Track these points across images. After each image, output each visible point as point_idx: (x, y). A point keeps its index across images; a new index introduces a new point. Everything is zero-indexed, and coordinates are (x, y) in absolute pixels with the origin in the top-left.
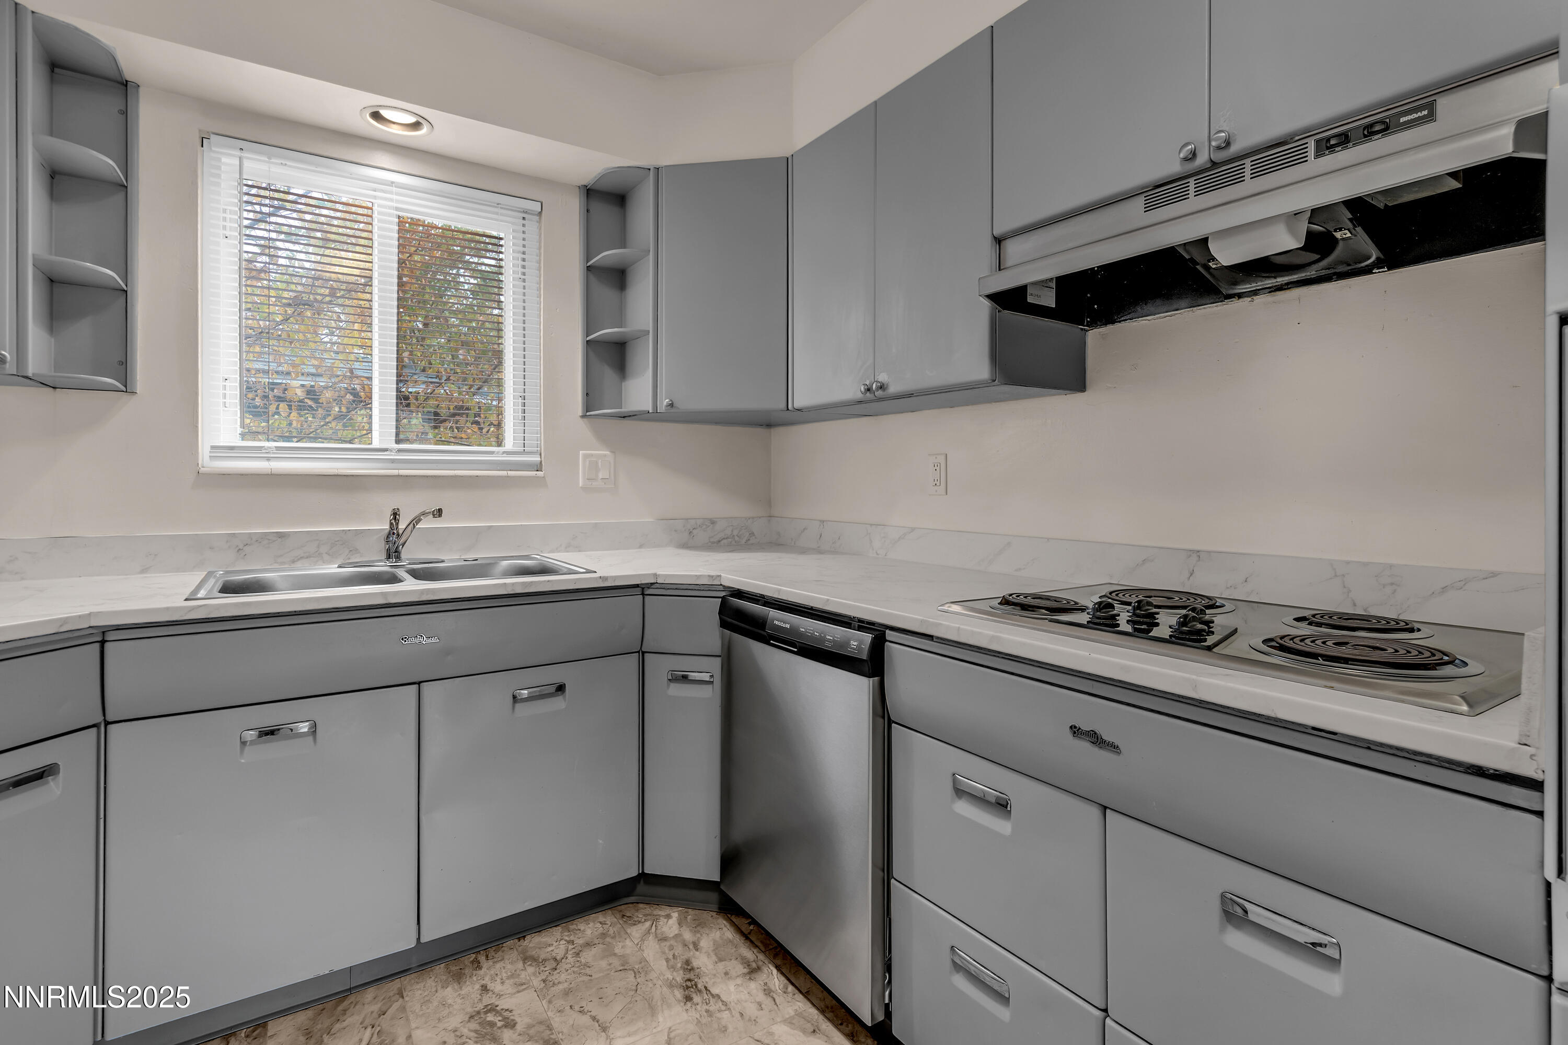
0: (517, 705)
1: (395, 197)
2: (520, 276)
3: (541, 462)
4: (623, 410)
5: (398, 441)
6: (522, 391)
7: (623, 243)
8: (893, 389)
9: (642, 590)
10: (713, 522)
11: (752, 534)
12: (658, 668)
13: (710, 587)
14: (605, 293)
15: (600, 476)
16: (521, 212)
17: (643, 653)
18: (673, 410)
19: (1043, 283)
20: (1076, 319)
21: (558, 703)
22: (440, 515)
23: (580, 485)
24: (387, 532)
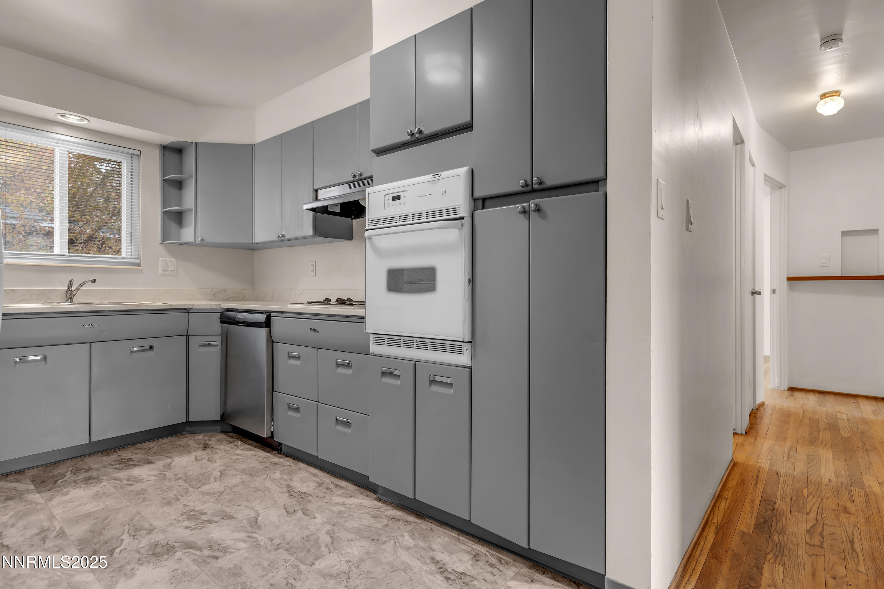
0: (133, 354)
1: (68, 146)
2: (130, 182)
3: (140, 263)
4: (181, 241)
5: (69, 253)
6: (131, 232)
7: (181, 171)
8: (287, 237)
9: (187, 310)
10: (225, 291)
11: (245, 296)
12: (194, 341)
13: (216, 309)
14: (172, 191)
15: (170, 269)
16: (130, 154)
17: (188, 336)
18: (203, 242)
19: (336, 205)
20: (349, 216)
21: (151, 353)
22: (95, 282)
23: (160, 273)
24: (66, 291)
